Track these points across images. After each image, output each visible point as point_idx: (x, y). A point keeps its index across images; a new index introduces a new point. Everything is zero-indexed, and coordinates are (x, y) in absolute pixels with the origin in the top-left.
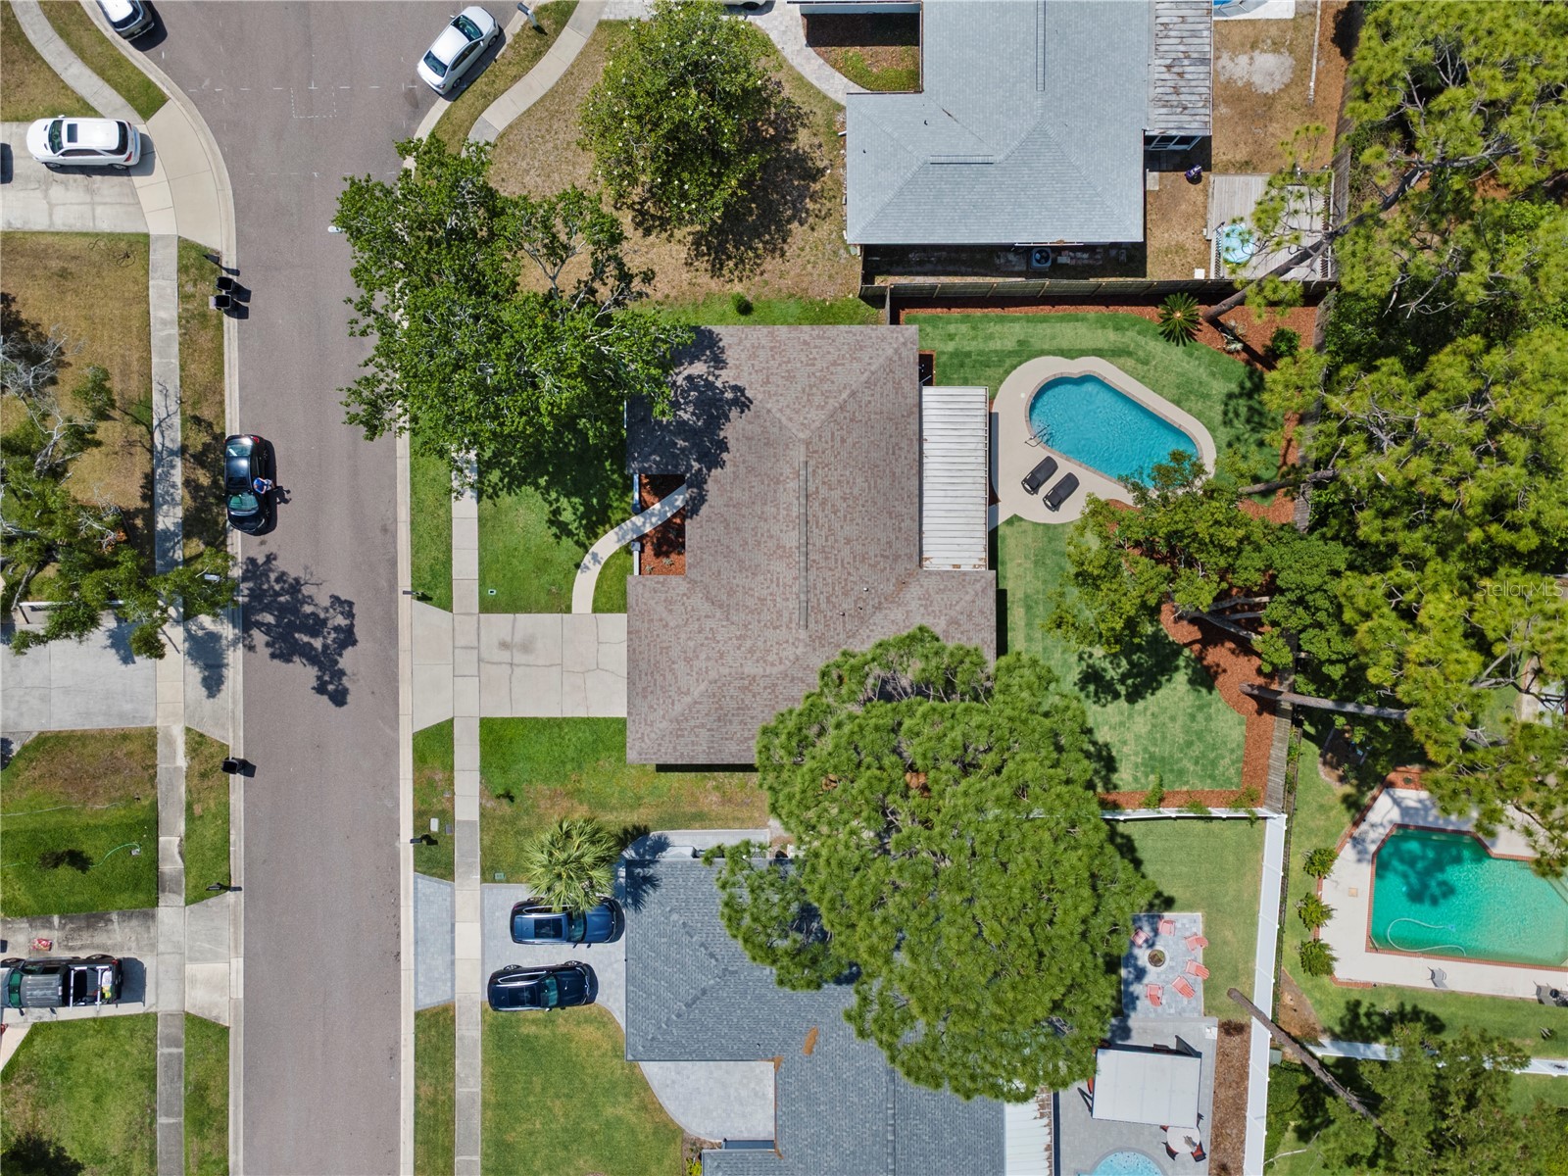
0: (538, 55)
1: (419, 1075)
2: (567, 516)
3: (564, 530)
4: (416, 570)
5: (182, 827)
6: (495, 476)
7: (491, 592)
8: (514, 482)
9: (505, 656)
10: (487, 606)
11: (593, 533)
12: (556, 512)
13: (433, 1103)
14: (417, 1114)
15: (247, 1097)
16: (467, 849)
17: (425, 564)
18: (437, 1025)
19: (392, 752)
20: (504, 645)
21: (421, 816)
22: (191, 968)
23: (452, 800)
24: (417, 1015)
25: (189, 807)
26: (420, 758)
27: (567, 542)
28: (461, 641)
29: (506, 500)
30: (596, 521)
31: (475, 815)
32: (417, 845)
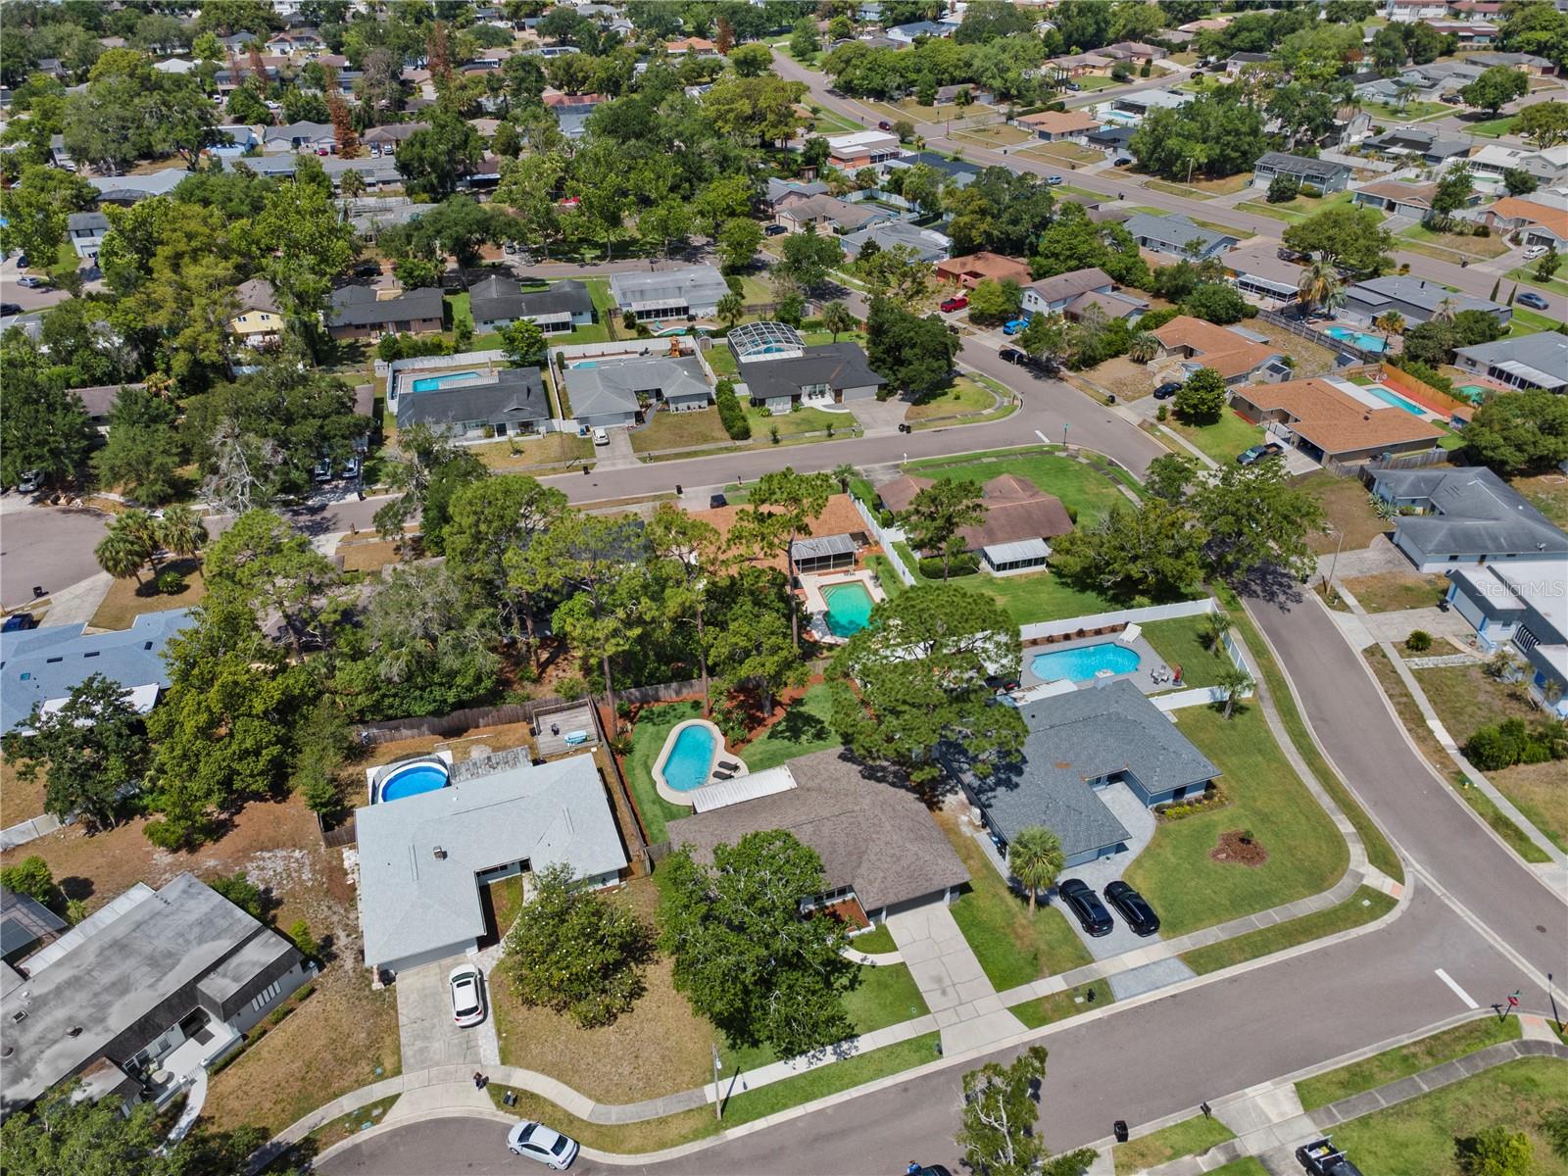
0: (533, 1096)
1: (1233, 963)
3: (854, 981)
4: (923, 1062)
6: (837, 1031)
7: (914, 1010)
10: (924, 1010)
11: (849, 965)
13: (1242, 950)
14: (1255, 957)
16: (1082, 976)
17: (916, 1057)
18: (1198, 961)
19: (1051, 1040)
20: (944, 993)
23: (1058, 994)
24: (1201, 974)
26: (1043, 1021)
27: (861, 976)
28: (955, 1019)
29: (850, 1019)
30: (841, 965)
31: (1058, 978)
32: (1100, 1005)
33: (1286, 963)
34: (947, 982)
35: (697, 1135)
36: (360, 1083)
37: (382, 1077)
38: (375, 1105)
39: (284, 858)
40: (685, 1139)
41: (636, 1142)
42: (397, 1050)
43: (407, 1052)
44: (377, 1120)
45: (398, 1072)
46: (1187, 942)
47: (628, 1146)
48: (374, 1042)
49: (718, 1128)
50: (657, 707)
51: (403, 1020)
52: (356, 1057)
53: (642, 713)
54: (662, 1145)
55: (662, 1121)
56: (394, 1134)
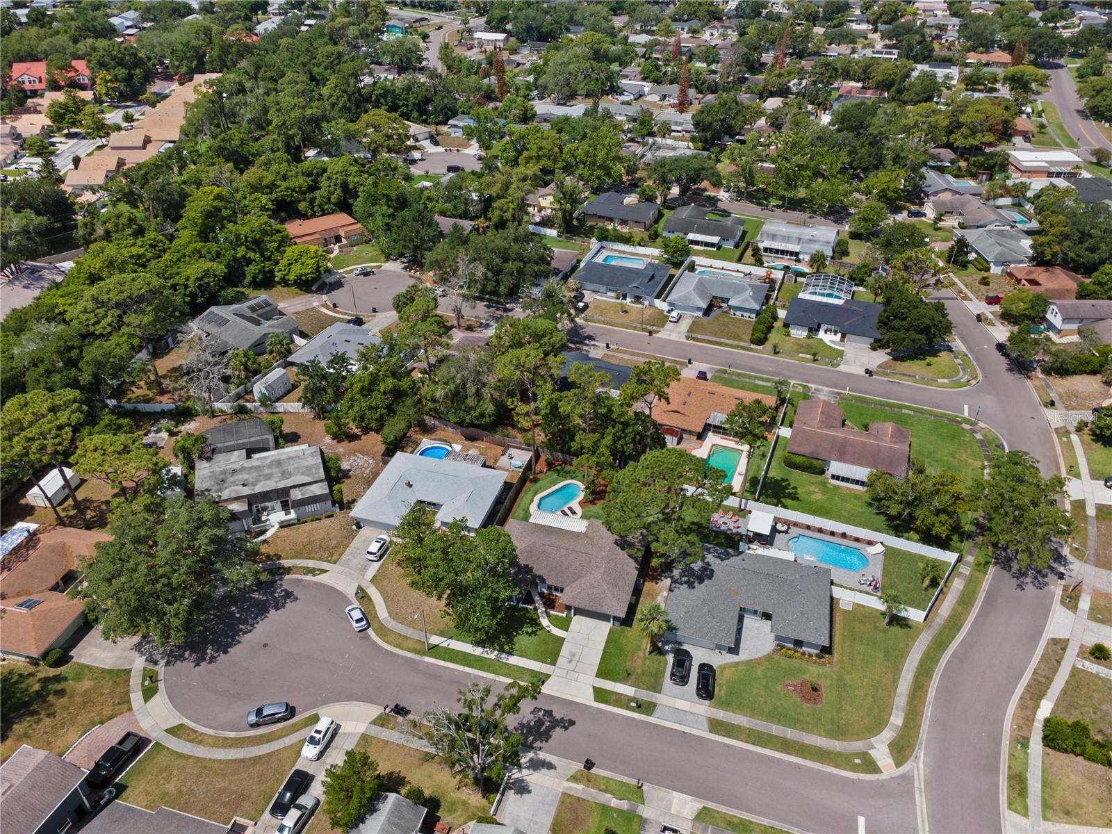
0: (370, 599)
1: (737, 738)
2: (530, 630)
3: (534, 633)
5: (609, 796)
6: (506, 647)
7: (549, 660)
8: (511, 641)
9: (574, 663)
10: (554, 663)
11: (540, 624)
12: (527, 633)
13: (749, 736)
14: (753, 744)
15: (737, 809)
16: (645, 695)
18: (716, 726)
19: (601, 711)
20: (570, 662)
21: (628, 708)
22: (673, 811)
23: (625, 695)
24: (711, 732)
25: (600, 790)
26: (605, 702)
27: (538, 633)
28: (564, 675)
29: (516, 646)
30: (535, 622)
31: (633, 689)
32: (640, 712)
33: (769, 757)
34: (576, 658)
35: (415, 651)
36: (320, 559)
37: (329, 561)
38: (319, 570)
39: (366, 461)
40: (408, 650)
41: (390, 639)
42: (340, 555)
43: (344, 557)
44: (314, 575)
45: (335, 563)
46: (721, 715)
47: (386, 638)
48: (336, 547)
49: (423, 653)
50: (568, 468)
51: (352, 545)
52: (327, 549)
53: (559, 468)
54: (398, 646)
55: (406, 637)
56: (316, 583)
